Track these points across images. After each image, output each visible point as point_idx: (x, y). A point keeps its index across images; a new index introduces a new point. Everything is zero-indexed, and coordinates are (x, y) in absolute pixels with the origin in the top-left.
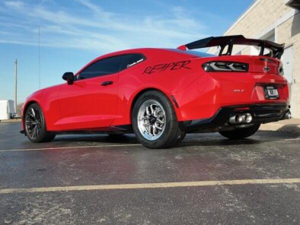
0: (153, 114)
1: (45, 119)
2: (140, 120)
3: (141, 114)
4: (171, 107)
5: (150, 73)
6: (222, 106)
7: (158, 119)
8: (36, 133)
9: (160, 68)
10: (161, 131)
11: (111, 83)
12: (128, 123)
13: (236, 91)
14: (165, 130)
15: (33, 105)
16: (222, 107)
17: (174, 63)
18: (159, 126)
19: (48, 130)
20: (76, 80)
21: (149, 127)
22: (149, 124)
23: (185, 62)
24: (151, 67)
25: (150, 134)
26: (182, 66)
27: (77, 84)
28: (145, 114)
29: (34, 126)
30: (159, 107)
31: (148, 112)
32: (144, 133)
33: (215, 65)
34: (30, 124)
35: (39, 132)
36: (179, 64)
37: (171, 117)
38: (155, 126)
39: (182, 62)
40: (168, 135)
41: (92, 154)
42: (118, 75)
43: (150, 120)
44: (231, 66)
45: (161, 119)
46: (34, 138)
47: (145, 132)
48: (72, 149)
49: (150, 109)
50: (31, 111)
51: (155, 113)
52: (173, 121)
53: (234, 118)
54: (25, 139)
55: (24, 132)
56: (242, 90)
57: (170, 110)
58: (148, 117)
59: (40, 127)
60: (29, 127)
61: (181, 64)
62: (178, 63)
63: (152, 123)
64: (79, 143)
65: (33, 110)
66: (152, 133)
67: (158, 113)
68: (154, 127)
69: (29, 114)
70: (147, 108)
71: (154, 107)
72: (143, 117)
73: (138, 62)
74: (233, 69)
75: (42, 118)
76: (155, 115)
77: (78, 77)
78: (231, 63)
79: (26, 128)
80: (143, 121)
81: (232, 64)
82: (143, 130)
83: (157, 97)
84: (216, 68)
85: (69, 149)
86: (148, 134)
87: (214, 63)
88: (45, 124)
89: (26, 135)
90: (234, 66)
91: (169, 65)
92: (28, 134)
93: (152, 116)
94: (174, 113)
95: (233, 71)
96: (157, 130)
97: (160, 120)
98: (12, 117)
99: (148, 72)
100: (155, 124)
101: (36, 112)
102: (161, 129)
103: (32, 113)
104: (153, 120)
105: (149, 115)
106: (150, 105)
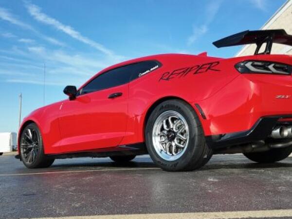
0: (172, 129)
1: (42, 141)
3: (156, 129)
4: (195, 118)
5: (167, 79)
6: (263, 115)
7: (178, 134)
8: (33, 158)
9: (180, 73)
10: (183, 148)
11: (119, 95)
12: (141, 140)
13: (279, 96)
14: (188, 148)
15: (30, 125)
16: (263, 117)
17: (198, 66)
18: (180, 143)
19: (46, 153)
20: (79, 94)
21: (167, 144)
22: (167, 141)
23: (212, 64)
24: (169, 73)
25: (168, 153)
26: (209, 68)
27: (80, 100)
28: (162, 129)
29: (30, 149)
30: (179, 119)
31: (165, 127)
32: (161, 153)
33: (252, 65)
34: (25, 147)
35: (36, 155)
36: (205, 66)
37: (196, 131)
38: (175, 143)
39: (209, 64)
40: (193, 154)
41: (97, 177)
42: (129, 85)
43: (168, 136)
44: (271, 67)
45: (182, 134)
46: (30, 164)
47: (162, 150)
48: (72, 173)
49: (167, 123)
50: (27, 132)
51: (174, 128)
52: (199, 135)
53: (278, 131)
54: (20, 164)
55: (19, 157)
56: (287, 97)
57: (194, 123)
58: (165, 132)
59: (37, 150)
60: (25, 150)
61: (208, 66)
62: (203, 65)
63: (171, 139)
64: (80, 167)
65: (29, 130)
66: (171, 152)
67: (178, 128)
68: (173, 144)
69: (25, 136)
70: (164, 121)
71: (173, 120)
72: (159, 133)
73: (151, 70)
74: (274, 70)
75: (40, 140)
76: (174, 130)
77: (81, 91)
78: (270, 63)
79: (22, 152)
80: (159, 137)
81: (273, 65)
82: (160, 149)
83: (177, 107)
84: (253, 69)
85: (69, 173)
86: (166, 153)
87: (250, 63)
88: (43, 146)
89: (21, 160)
90: (274, 67)
91: (192, 68)
92: (24, 159)
93: (170, 131)
94: (200, 126)
95: (273, 73)
96: (177, 148)
97: (181, 136)
98: (14, 150)
99: (165, 78)
100: (175, 140)
101: (33, 133)
102: (182, 146)
103: (28, 135)
104: (172, 136)
105: (168, 130)
106: (168, 117)
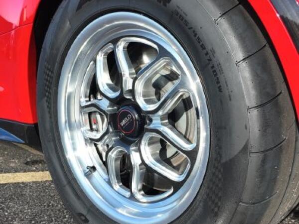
2: (71, 126)
22: (111, 140)
28: (94, 89)
30: (163, 53)
31: (104, 79)
43: (114, 120)
71: (135, 52)
100: (145, 145)
102: (174, 176)
104: (131, 122)
105: (113, 95)
106: (115, 41)
